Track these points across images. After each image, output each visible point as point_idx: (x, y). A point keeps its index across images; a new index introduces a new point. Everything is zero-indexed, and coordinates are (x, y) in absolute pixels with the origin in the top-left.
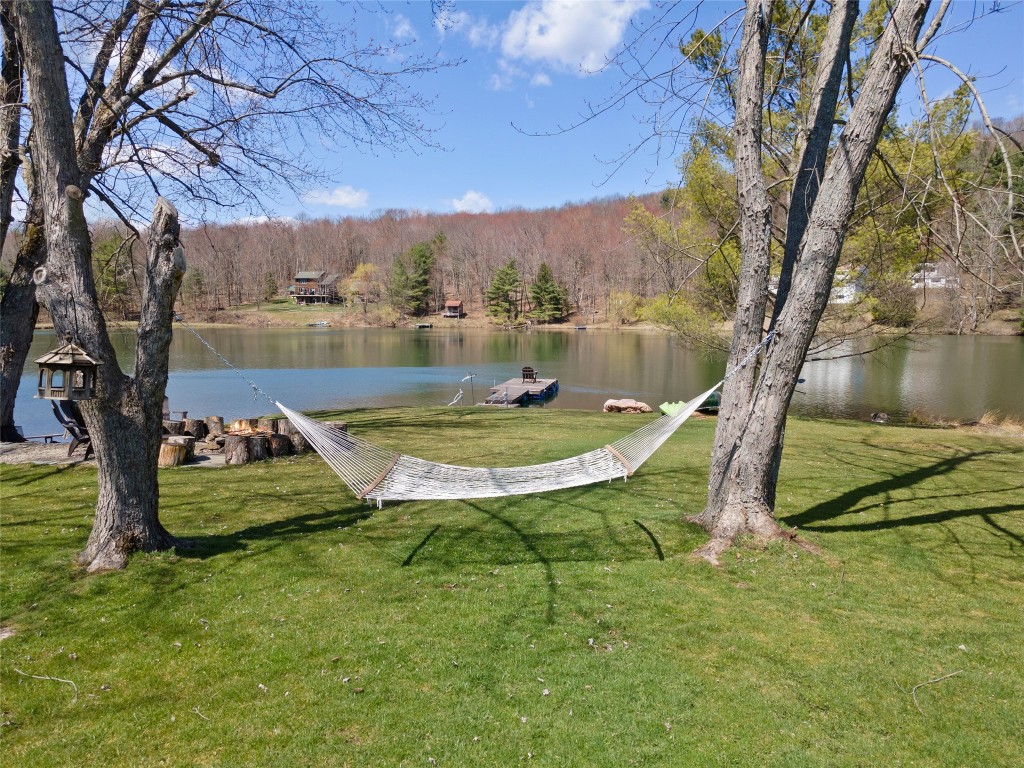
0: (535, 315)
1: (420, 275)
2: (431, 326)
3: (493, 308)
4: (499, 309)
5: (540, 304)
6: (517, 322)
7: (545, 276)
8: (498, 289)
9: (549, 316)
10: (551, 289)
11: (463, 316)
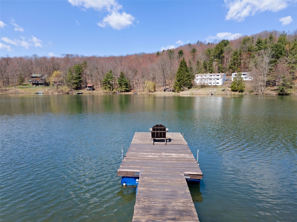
0: (119, 89)
1: (78, 75)
2: (82, 93)
3: (105, 87)
4: (107, 87)
5: (121, 85)
6: (113, 91)
7: (122, 76)
8: (106, 80)
9: (124, 89)
10: (125, 80)
11: (94, 89)
